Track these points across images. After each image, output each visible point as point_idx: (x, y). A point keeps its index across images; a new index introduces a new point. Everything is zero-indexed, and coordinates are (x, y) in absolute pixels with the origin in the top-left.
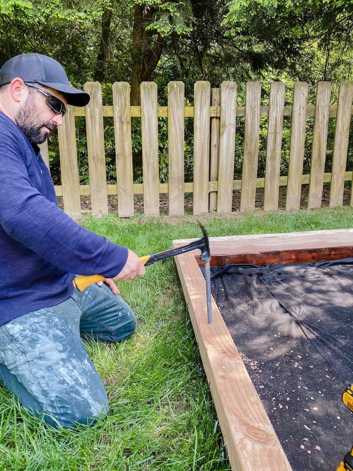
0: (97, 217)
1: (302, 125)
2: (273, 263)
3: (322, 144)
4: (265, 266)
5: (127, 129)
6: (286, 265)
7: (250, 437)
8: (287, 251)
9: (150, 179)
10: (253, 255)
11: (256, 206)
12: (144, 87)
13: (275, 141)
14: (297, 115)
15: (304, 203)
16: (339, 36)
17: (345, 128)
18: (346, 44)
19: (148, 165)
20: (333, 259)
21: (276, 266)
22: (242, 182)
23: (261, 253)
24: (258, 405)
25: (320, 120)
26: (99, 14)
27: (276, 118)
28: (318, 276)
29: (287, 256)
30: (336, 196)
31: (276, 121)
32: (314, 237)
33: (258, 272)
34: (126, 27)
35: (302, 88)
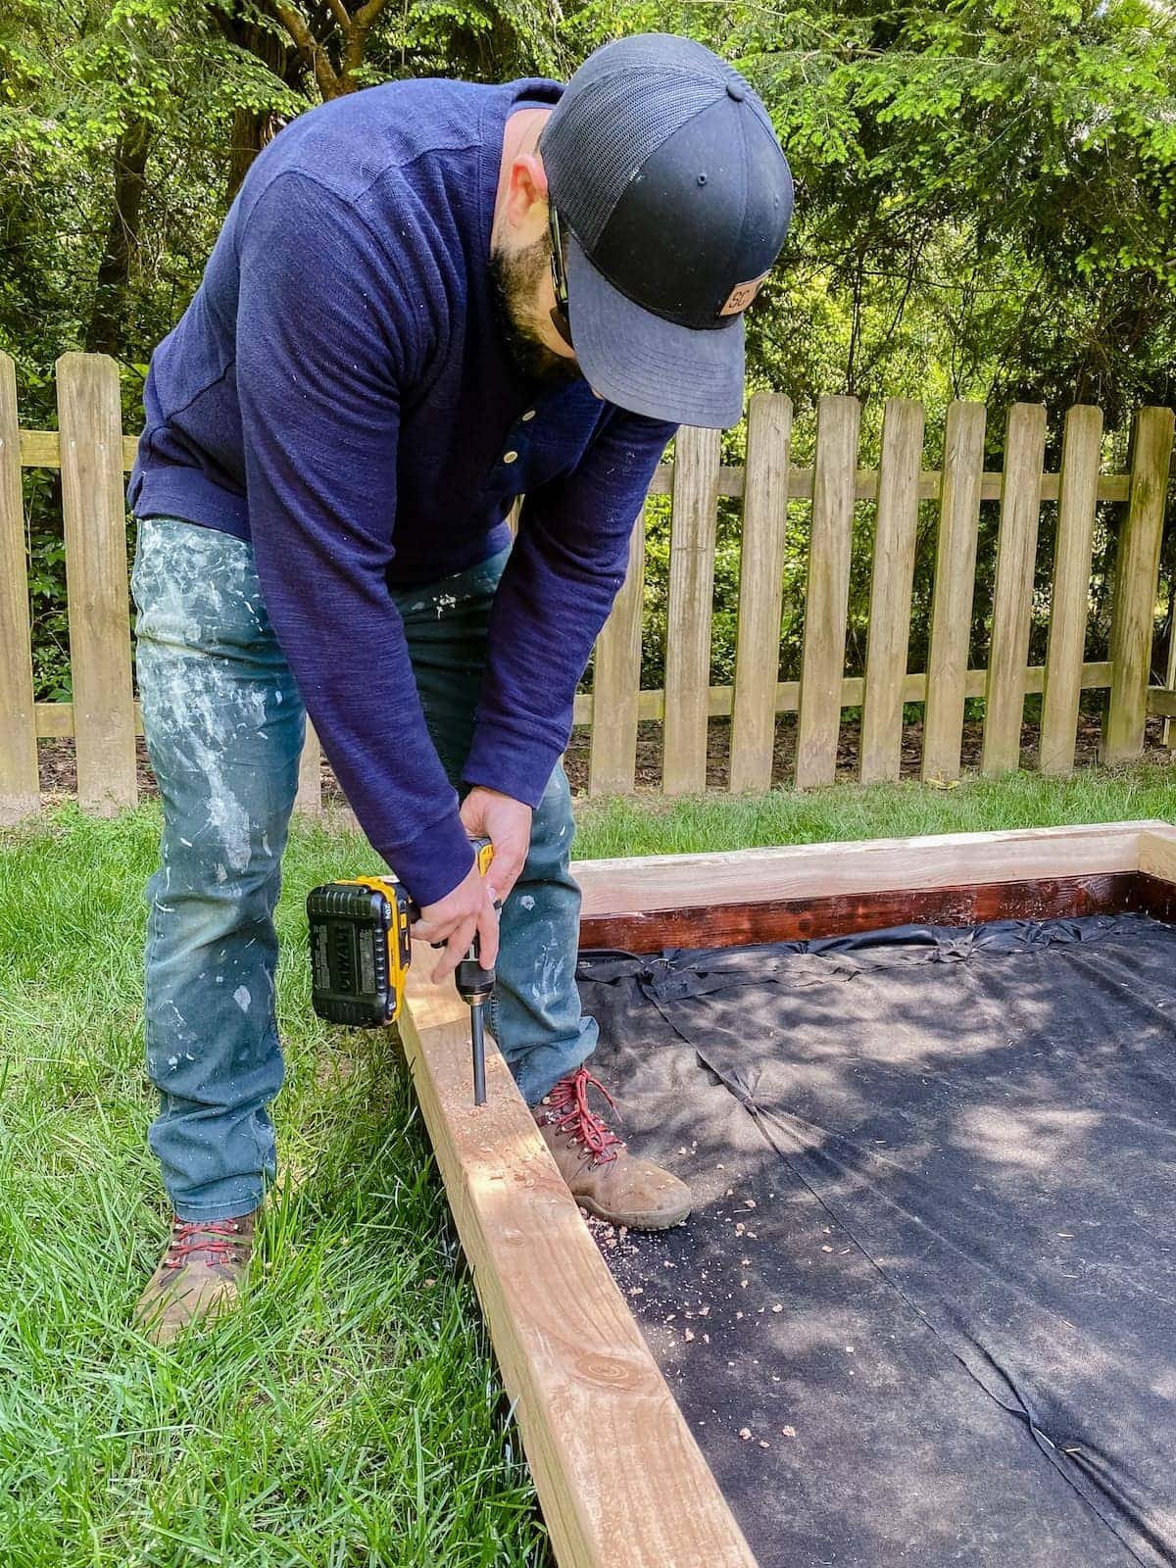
0: (99, 814)
1: (773, 526)
2: (684, 944)
3: (835, 587)
4: (661, 955)
6: (725, 949)
7: (584, 1381)
8: (726, 908)
10: (626, 922)
11: (640, 781)
13: (693, 575)
14: (760, 498)
15: (783, 771)
16: (888, 261)
17: (903, 542)
18: (908, 288)
20: (860, 930)
21: (692, 955)
22: (593, 702)
23: (649, 915)
24: (611, 1301)
25: (829, 512)
26: (108, 129)
27: (696, 502)
28: (816, 978)
29: (724, 923)
30: (879, 749)
31: (696, 510)
32: (806, 863)
33: (638, 970)
34: (204, 177)
35: (773, 411)
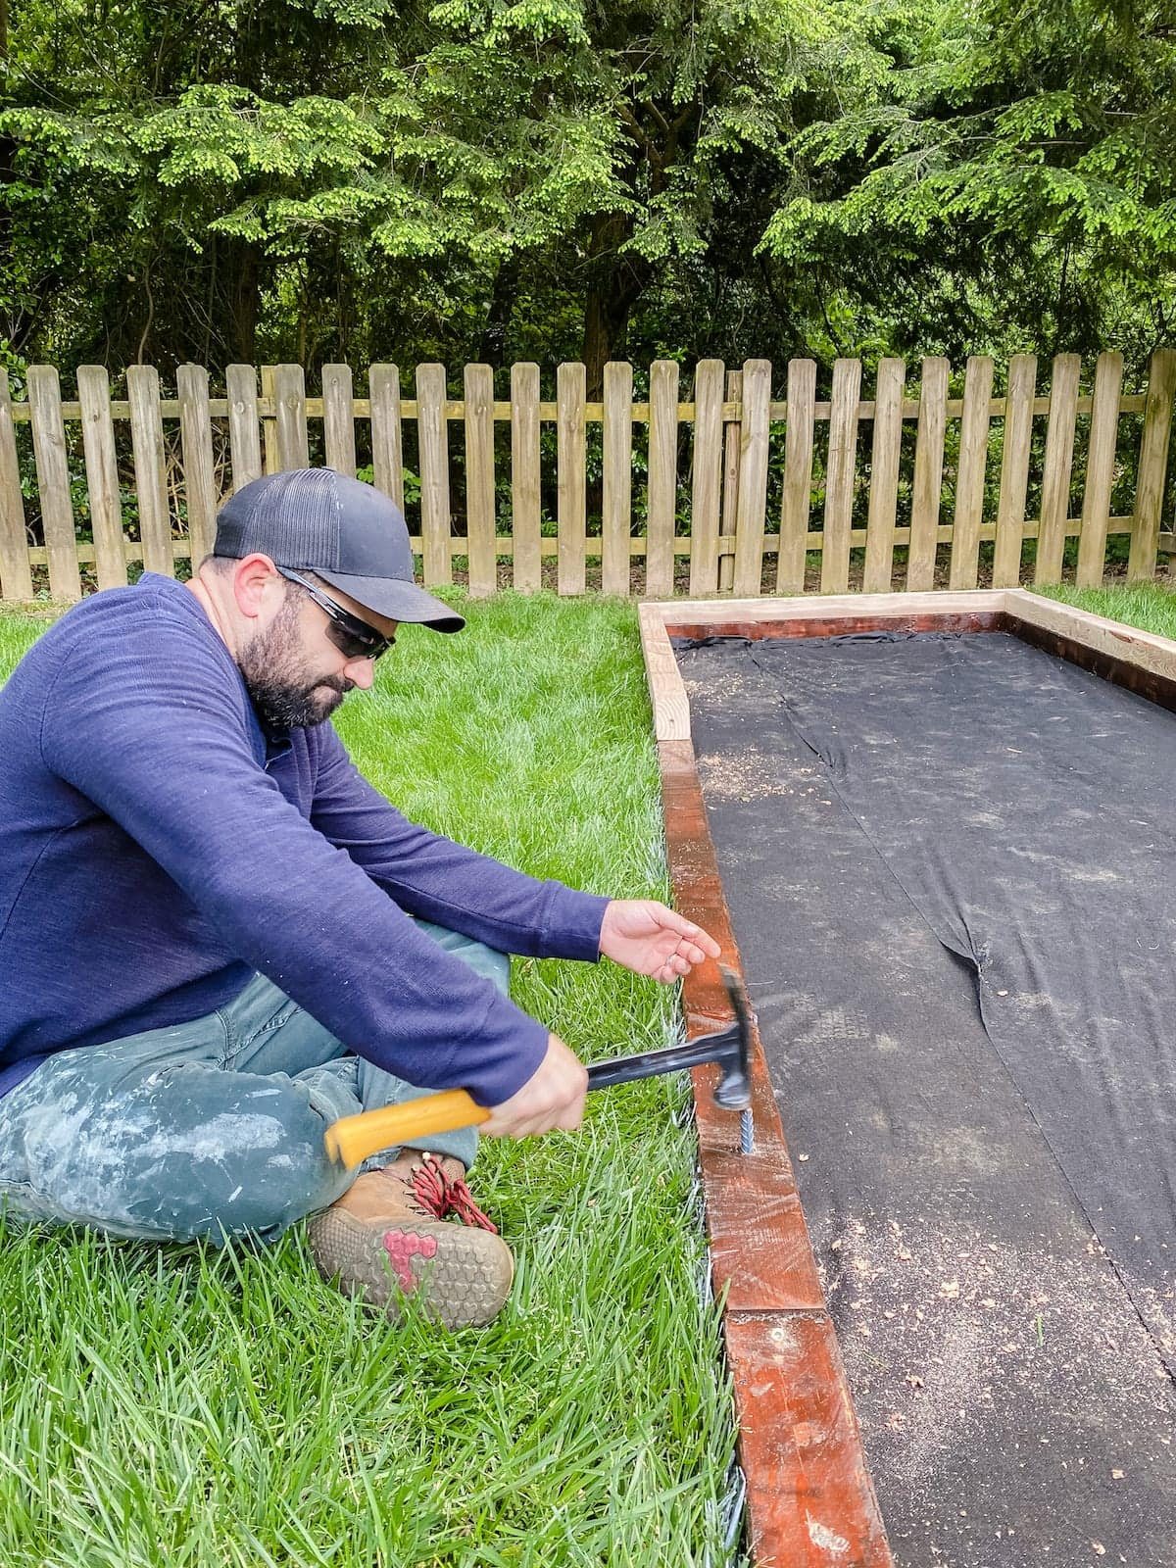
0: (523, 593)
1: (893, 434)
3: (933, 470)
5: (581, 444)
9: (615, 529)
10: (748, 626)
12: (610, 371)
13: (842, 465)
14: (884, 418)
17: (979, 442)
19: (612, 504)
22: (780, 539)
27: (844, 423)
29: (793, 628)
30: (962, 569)
31: (844, 428)
35: (893, 370)
